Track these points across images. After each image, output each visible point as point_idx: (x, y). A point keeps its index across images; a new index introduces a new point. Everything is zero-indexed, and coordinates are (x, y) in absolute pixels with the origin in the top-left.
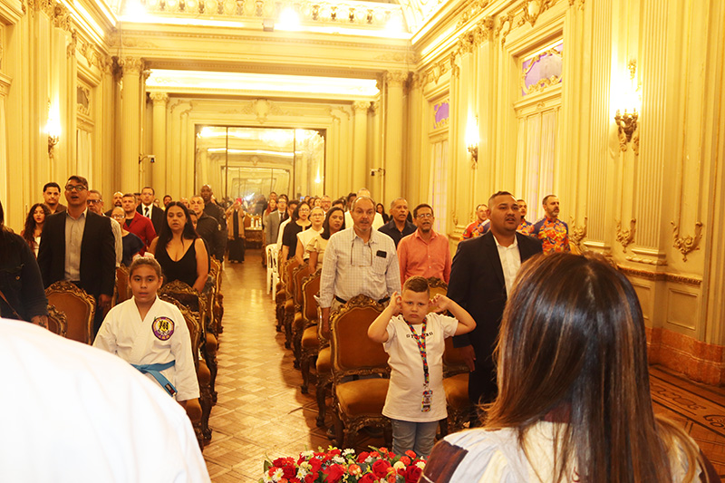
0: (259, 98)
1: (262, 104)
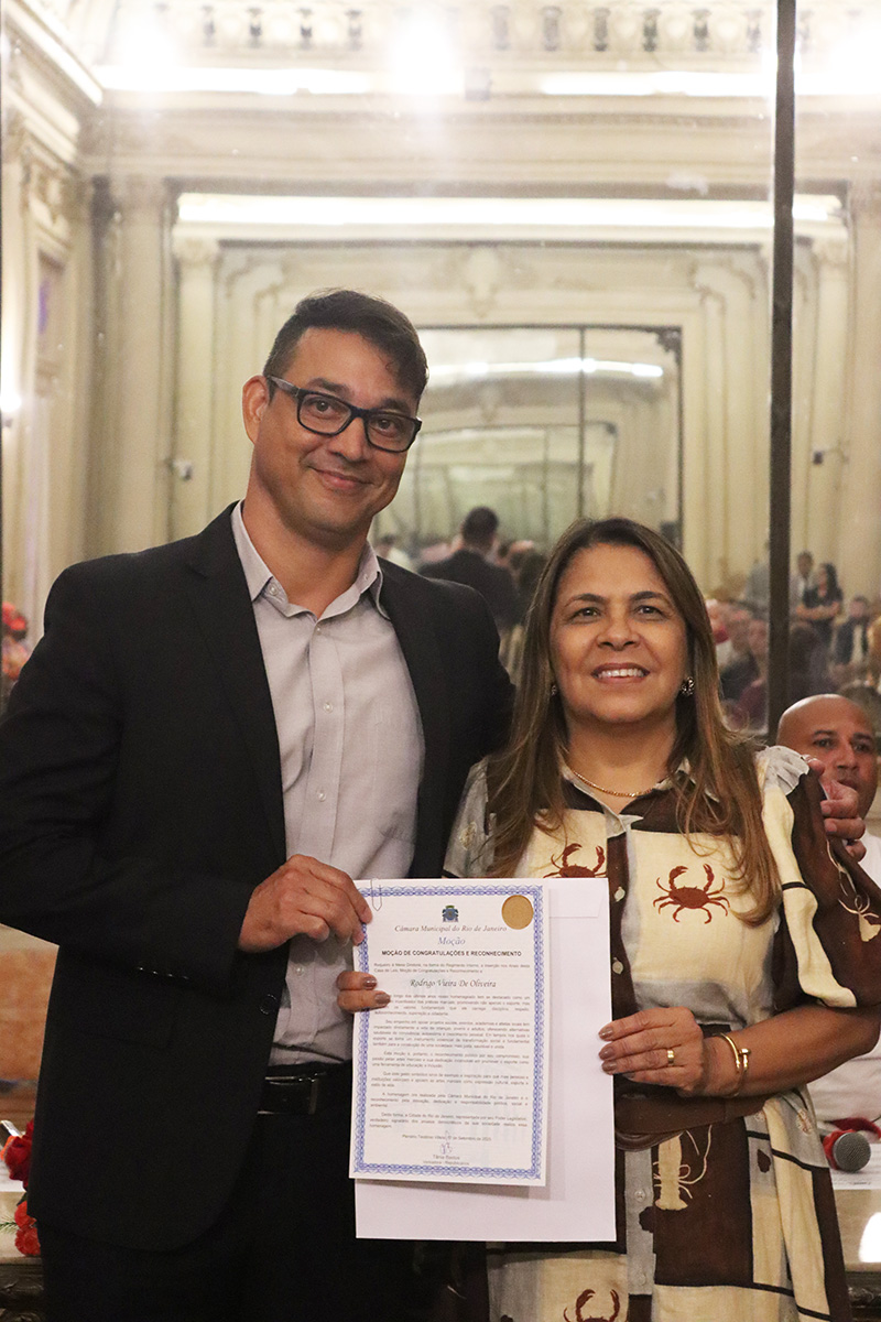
0: (473, 244)
1: (484, 262)
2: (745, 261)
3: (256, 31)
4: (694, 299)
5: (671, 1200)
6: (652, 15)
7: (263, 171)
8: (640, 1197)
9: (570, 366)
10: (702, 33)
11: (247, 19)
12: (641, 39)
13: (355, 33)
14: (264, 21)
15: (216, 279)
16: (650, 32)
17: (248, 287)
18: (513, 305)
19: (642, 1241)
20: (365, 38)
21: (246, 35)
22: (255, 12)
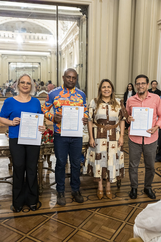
0: (23, 55)
1: (24, 56)
2: (45, 57)
3: (5, 36)
4: (41, 60)
5: (111, 134)
6: (38, 36)
7: (6, 48)
8: (108, 134)
9: (31, 66)
10: (42, 38)
11: (4, 35)
12: (37, 38)
13: (13, 36)
14: (5, 35)
15: (1, 58)
16: (38, 38)
17: (4, 58)
18: (27, 60)
19: (108, 138)
20: (14, 37)
21: (4, 36)
22: (4, 34)
